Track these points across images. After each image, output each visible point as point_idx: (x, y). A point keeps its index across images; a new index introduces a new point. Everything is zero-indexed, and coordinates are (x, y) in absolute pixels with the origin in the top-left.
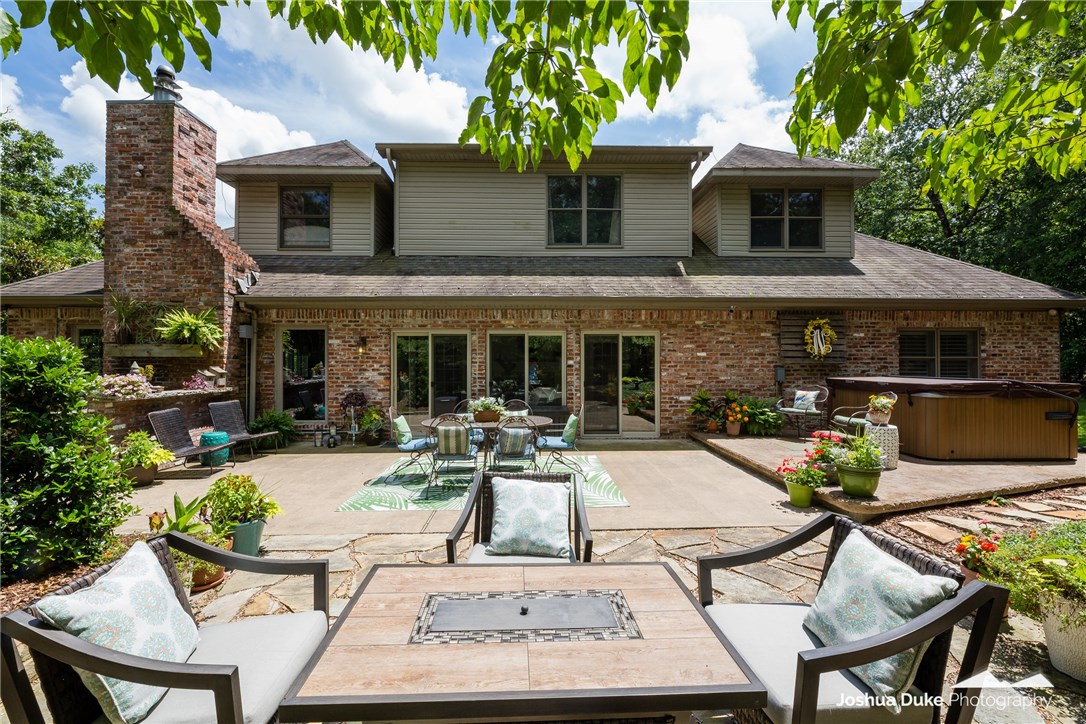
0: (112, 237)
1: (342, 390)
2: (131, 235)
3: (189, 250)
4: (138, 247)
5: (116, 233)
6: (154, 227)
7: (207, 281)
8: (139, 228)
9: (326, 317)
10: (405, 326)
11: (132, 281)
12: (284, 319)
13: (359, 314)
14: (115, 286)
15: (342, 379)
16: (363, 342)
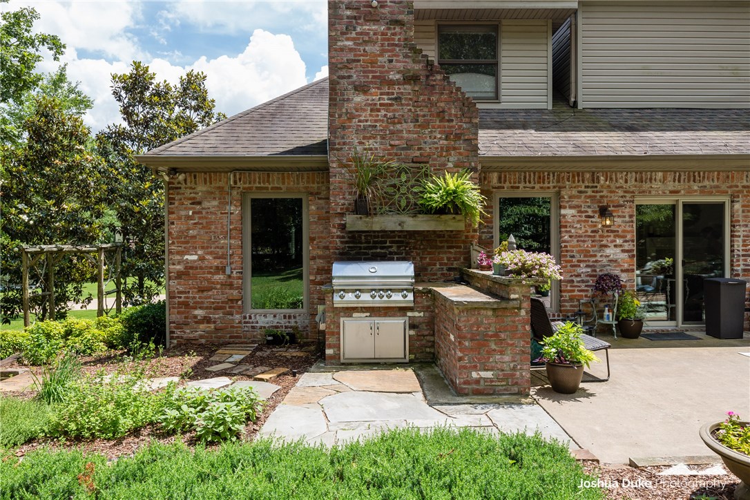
0: (338, 83)
1: (579, 270)
2: (362, 80)
3: (434, 98)
4: (371, 94)
5: (343, 77)
6: (390, 70)
7: (458, 137)
8: (372, 72)
9: (558, 182)
10: (653, 193)
11: (364, 138)
12: (507, 184)
13: (598, 177)
14: (344, 144)
15: (578, 257)
16: (604, 212)
